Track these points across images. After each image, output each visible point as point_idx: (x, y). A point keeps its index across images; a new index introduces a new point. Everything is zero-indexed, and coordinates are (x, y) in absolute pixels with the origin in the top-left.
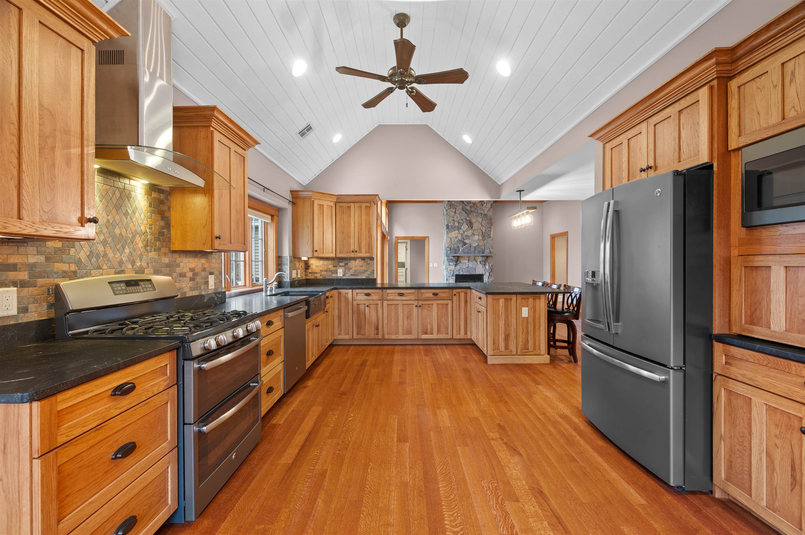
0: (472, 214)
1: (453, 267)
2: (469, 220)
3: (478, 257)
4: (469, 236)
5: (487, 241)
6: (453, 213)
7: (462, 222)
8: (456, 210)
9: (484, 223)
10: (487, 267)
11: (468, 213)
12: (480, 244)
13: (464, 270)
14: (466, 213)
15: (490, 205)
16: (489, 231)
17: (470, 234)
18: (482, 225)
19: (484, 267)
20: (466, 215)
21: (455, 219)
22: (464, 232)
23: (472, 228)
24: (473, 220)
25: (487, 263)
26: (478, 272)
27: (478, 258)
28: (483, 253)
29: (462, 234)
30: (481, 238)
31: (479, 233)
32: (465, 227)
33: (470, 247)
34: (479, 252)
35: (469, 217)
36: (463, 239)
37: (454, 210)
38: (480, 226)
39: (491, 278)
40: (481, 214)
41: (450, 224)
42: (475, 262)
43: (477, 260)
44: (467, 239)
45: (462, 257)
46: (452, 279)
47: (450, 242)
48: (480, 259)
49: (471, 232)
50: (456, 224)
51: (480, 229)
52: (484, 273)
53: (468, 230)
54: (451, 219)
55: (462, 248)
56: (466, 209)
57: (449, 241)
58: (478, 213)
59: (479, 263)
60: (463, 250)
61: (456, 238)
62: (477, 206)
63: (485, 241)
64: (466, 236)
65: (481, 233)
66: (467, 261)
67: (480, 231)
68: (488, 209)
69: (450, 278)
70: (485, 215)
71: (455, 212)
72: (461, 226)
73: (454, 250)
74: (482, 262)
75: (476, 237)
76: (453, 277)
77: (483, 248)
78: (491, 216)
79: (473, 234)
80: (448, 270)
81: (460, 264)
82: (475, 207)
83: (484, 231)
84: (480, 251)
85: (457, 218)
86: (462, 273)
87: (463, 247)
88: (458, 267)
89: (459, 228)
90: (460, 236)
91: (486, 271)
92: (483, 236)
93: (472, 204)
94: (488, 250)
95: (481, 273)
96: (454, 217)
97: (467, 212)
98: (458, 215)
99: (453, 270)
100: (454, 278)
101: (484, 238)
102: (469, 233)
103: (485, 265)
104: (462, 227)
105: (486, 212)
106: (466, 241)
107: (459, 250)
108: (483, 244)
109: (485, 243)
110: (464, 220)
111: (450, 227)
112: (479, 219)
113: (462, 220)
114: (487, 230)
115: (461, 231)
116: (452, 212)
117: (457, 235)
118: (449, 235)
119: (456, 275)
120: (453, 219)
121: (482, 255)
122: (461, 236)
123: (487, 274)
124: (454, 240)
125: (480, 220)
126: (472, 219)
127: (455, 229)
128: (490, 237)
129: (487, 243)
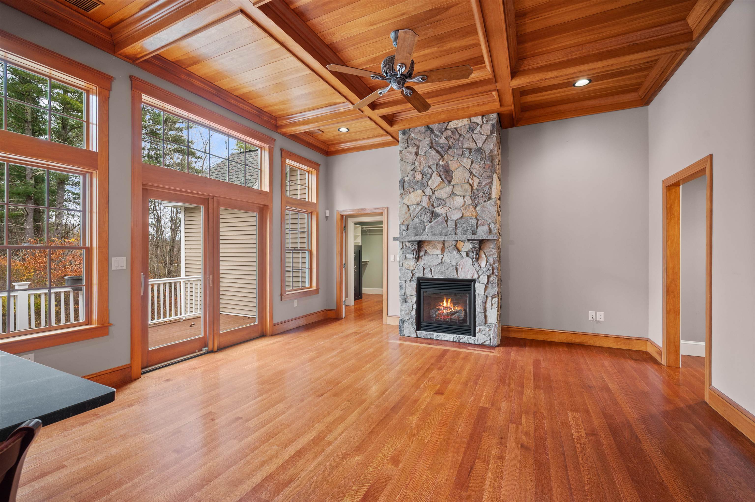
0: (450, 152)
1: (412, 263)
2: (443, 167)
3: (464, 242)
4: (444, 200)
5: (483, 207)
6: (413, 156)
7: (430, 171)
8: (418, 148)
9: (476, 169)
10: (483, 264)
11: (442, 153)
12: (467, 214)
13: (433, 270)
14: (437, 151)
15: (489, 127)
16: (486, 184)
17: (446, 196)
18: (471, 173)
19: (476, 264)
20: (438, 157)
21: (418, 168)
22: (433, 192)
23: (450, 182)
24: (453, 166)
25: (483, 256)
26: (462, 275)
27: (462, 243)
28: (474, 233)
29: (430, 195)
30: (468, 201)
31: (466, 190)
32: (435, 181)
33: (447, 221)
34: (465, 232)
35: (443, 161)
36: (433, 205)
37: (414, 150)
38: (467, 174)
39: (493, 288)
40: (470, 150)
41: (406, 179)
42: (455, 252)
43: (460, 248)
44: (440, 205)
45: (430, 242)
46: (409, 286)
47: (406, 213)
48: (468, 246)
49: (448, 189)
50: (419, 177)
51: (468, 182)
52: (475, 277)
53: (442, 186)
54: (410, 168)
55: (430, 224)
56: (439, 144)
57: (404, 212)
58: (463, 148)
59: (464, 254)
60: (432, 227)
61: (418, 204)
62: (460, 135)
63: (478, 208)
64: (439, 199)
65: (470, 190)
66: (439, 252)
67: (467, 186)
68: (484, 137)
69: (407, 285)
70: (480, 150)
71: (417, 154)
72: (428, 180)
73: (414, 228)
74: (471, 254)
75: (459, 201)
76: (412, 283)
77: (474, 222)
78: (491, 151)
79: (452, 194)
80: (403, 268)
81: (426, 258)
82: (457, 136)
83: (475, 186)
84: (467, 231)
85: (420, 164)
86: (428, 275)
87: (431, 222)
88: (422, 263)
89: (424, 185)
90: (425, 199)
91: (480, 273)
92: (474, 197)
93: (449, 133)
94: (485, 228)
95: (469, 277)
96: (414, 164)
97: (440, 150)
98: (422, 159)
99: (412, 268)
100: (414, 284)
101: (476, 202)
102: (444, 192)
103: (477, 259)
104: (430, 182)
105: (480, 145)
106: (438, 210)
107: (425, 228)
108: (474, 214)
109: (479, 212)
110: (434, 168)
111: (406, 185)
112: (465, 160)
113: (429, 167)
114: (484, 183)
115: (428, 191)
116: (411, 153)
117: (419, 199)
118: (405, 201)
119: (419, 279)
120: (412, 168)
121: (470, 237)
122: (427, 199)
123: (484, 279)
124: (414, 210)
125: (467, 162)
126: (450, 162)
127: (415, 187)
128: (490, 198)
129: (483, 211)
